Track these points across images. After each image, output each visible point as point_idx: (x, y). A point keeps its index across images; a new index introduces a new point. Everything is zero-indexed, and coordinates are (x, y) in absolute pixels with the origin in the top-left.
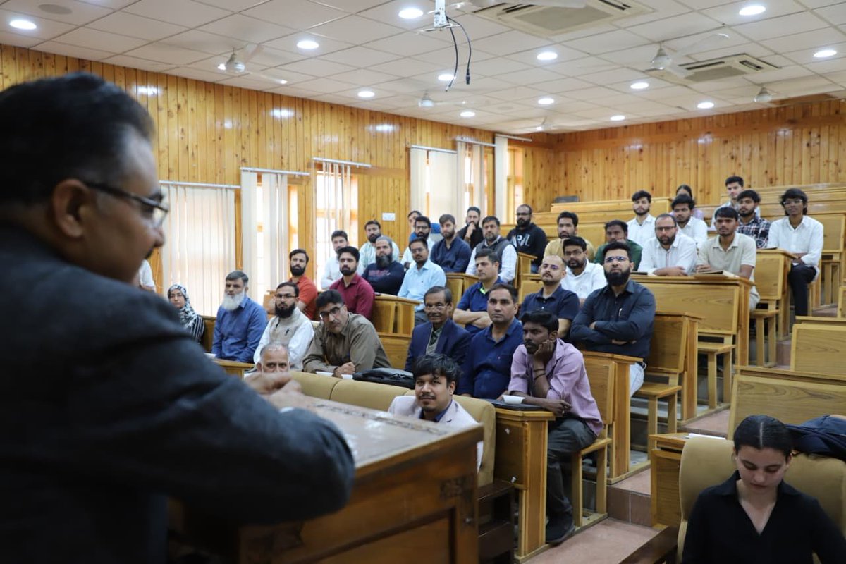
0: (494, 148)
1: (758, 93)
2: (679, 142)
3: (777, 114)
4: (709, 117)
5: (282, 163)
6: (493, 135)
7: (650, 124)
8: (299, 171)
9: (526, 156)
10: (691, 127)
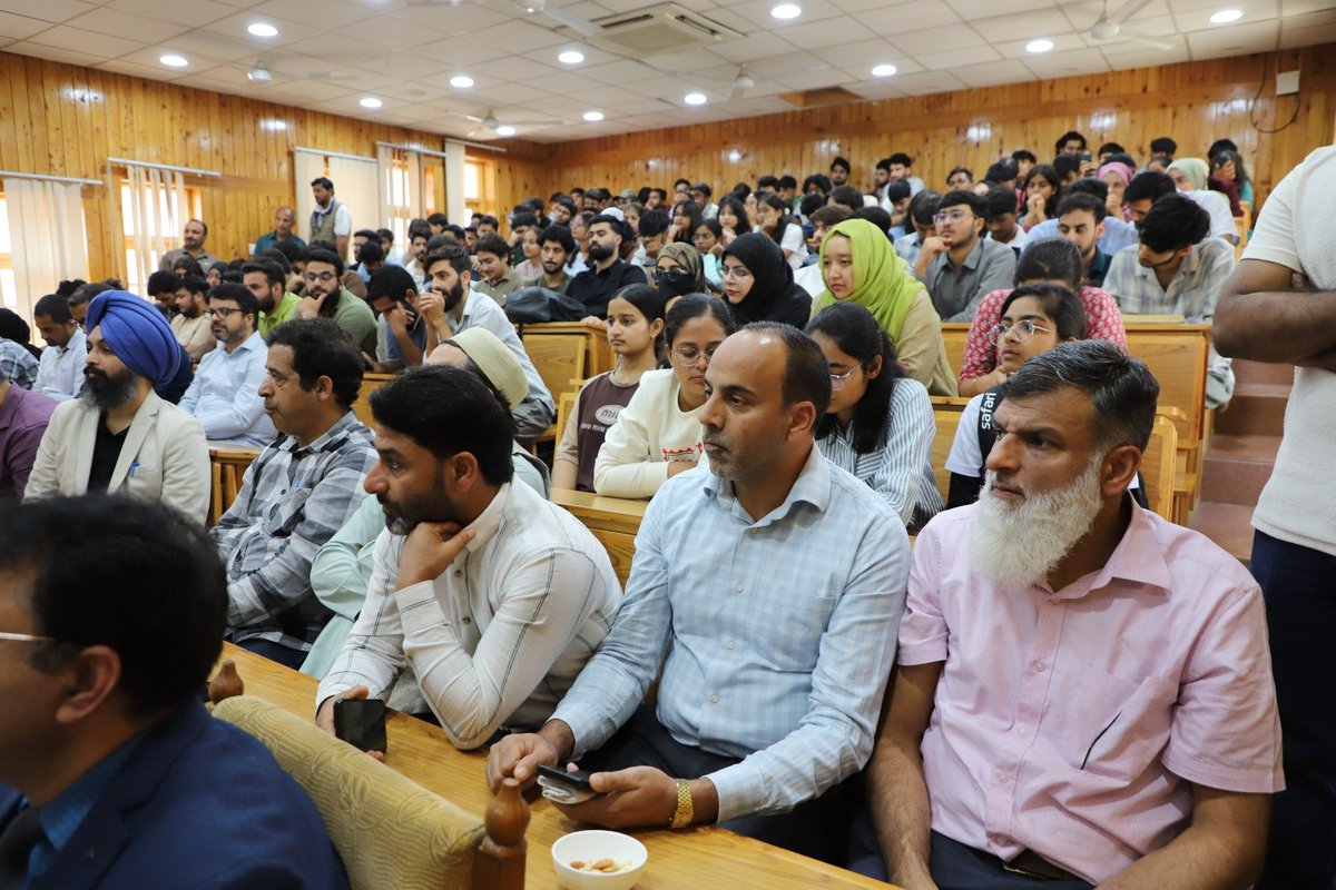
0: (444, 159)
1: (736, 74)
2: (692, 156)
3: (803, 119)
4: (726, 122)
5: (51, 165)
6: (441, 140)
7: (657, 131)
8: (86, 176)
9: (499, 171)
10: (704, 135)
